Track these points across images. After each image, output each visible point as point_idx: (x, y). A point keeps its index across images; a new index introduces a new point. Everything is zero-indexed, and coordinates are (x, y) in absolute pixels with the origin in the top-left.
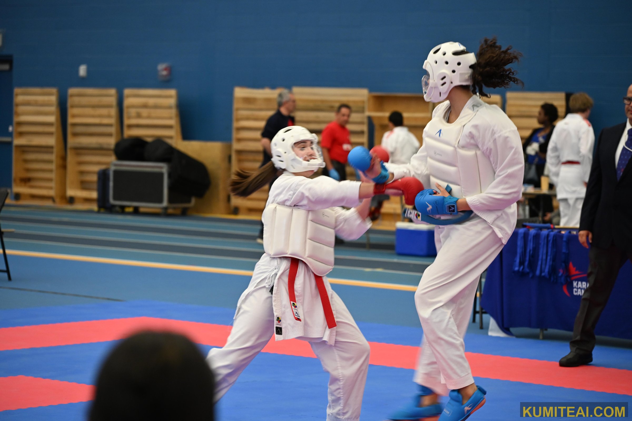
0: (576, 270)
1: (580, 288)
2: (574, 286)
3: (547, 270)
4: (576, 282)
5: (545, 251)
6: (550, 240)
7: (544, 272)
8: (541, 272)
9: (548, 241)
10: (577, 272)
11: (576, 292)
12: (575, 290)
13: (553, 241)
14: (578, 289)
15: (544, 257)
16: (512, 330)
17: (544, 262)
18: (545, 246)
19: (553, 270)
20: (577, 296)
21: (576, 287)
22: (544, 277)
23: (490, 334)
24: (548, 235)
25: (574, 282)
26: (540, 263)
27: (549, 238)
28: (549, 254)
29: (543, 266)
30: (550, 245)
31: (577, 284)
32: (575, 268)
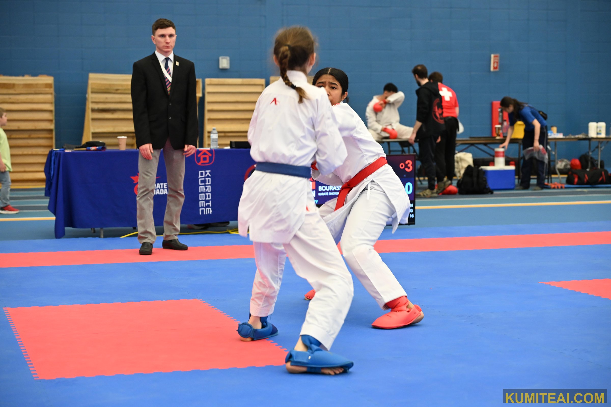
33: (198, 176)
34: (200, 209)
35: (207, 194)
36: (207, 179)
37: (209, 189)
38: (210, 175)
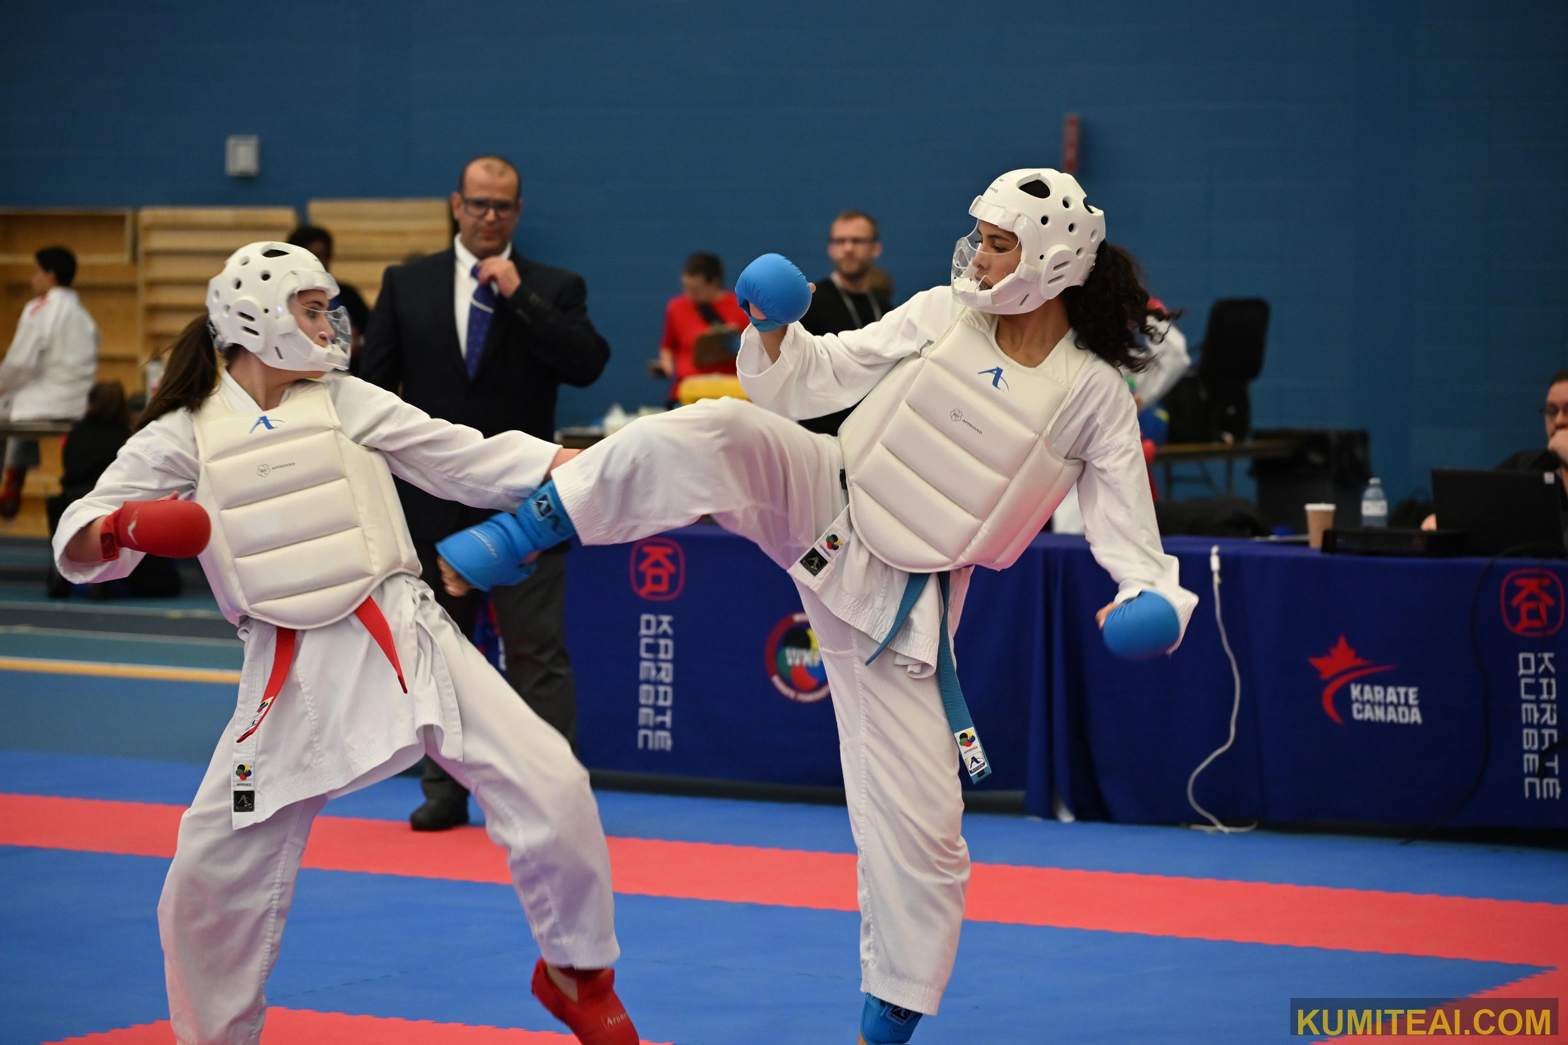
33: (638, 629)
34: (642, 732)
35: (661, 689)
36: (662, 642)
37: (667, 673)
38: (670, 631)
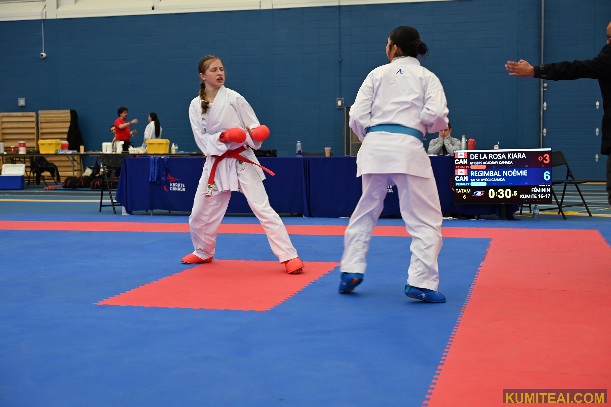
0: (172, 177)
1: (174, 187)
2: (171, 186)
3: (155, 178)
4: (172, 184)
5: (153, 168)
6: (156, 162)
7: (154, 179)
8: (152, 179)
9: (155, 163)
10: (172, 178)
11: (172, 189)
12: (171, 188)
13: (158, 161)
14: (173, 187)
15: (153, 171)
16: (133, 212)
17: (153, 174)
18: (153, 165)
19: (159, 178)
20: (172, 191)
21: (172, 186)
22: (154, 182)
23: (123, 215)
24: (155, 159)
25: (171, 183)
26: (150, 174)
27: (155, 161)
28: (156, 169)
29: (153, 176)
30: (156, 164)
31: (173, 185)
32: (171, 176)
